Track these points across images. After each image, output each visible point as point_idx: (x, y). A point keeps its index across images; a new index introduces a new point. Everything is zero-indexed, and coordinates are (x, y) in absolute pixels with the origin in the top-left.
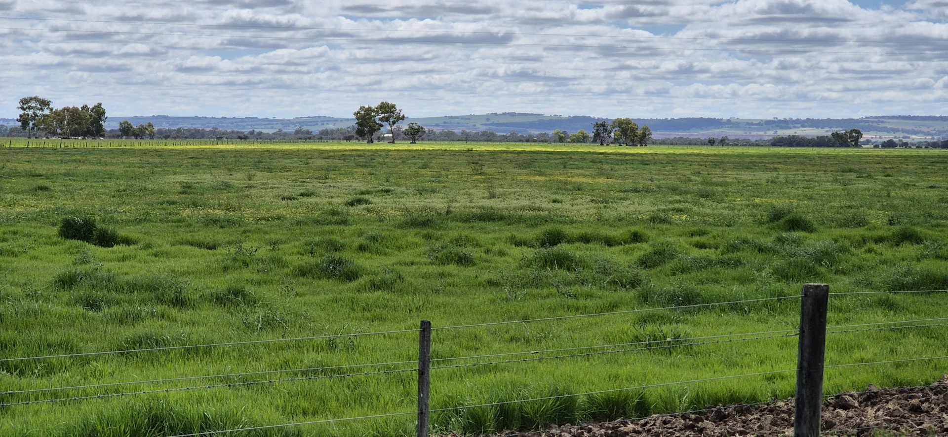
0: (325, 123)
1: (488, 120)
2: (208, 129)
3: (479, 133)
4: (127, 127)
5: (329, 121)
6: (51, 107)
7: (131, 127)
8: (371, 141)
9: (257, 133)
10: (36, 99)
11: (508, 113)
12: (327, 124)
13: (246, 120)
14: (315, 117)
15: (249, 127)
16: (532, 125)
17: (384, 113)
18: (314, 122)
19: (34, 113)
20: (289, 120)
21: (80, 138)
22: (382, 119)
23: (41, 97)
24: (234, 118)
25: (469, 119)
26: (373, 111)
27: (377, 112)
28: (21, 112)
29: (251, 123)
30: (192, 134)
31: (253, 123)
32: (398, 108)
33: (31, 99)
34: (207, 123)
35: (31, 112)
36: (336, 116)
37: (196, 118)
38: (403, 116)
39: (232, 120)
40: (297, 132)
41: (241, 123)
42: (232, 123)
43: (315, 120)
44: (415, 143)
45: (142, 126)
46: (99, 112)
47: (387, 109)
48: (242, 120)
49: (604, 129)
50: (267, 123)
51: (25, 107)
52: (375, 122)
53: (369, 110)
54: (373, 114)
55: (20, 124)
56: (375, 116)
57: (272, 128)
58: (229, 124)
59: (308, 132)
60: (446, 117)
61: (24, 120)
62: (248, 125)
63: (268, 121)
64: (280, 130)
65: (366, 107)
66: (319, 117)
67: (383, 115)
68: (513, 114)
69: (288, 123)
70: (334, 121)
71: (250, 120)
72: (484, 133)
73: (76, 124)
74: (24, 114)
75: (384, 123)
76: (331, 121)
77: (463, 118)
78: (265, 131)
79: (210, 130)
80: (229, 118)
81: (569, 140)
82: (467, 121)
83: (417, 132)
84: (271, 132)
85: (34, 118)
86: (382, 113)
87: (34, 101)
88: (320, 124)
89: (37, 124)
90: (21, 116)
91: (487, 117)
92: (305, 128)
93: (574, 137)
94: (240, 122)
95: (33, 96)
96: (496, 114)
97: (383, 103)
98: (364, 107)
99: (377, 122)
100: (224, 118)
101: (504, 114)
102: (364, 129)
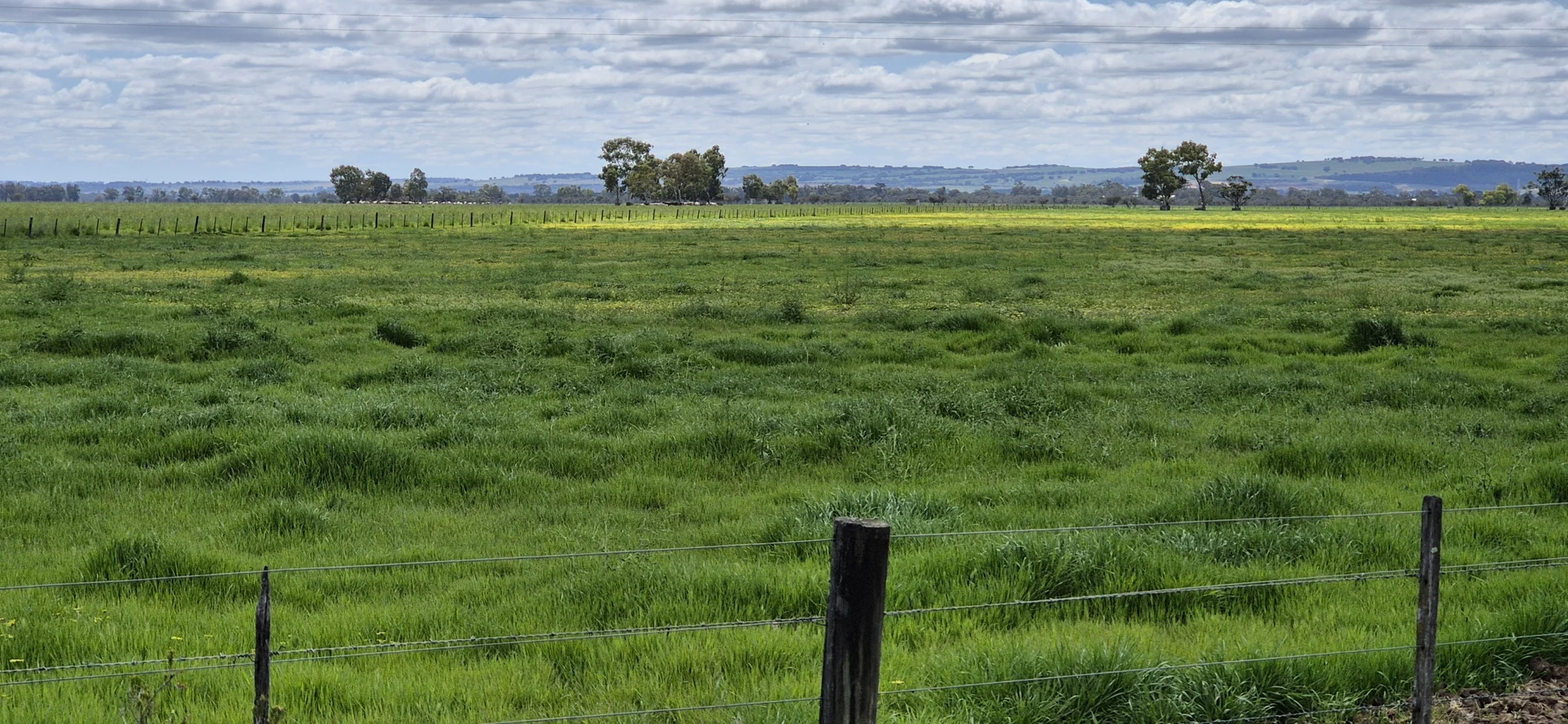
0: (1055, 176)
1: (1327, 169)
2: (868, 187)
3: (1318, 192)
4: (755, 185)
5: (1061, 173)
6: (650, 153)
7: (762, 185)
8: (1166, 207)
9: (951, 192)
10: (628, 142)
11: (1362, 158)
12: (1060, 177)
13: (926, 171)
14: (1039, 166)
15: (931, 182)
16: (1403, 177)
17: (1188, 160)
18: (1038, 174)
19: (625, 165)
20: (994, 171)
21: (697, 203)
22: (1184, 171)
23: (636, 138)
24: (905, 168)
25: (1295, 168)
26: (1171, 157)
27: (1177, 159)
28: (606, 163)
29: (932, 176)
30: (846, 194)
31: (936, 176)
32: (1210, 152)
33: (620, 142)
34: (861, 177)
35: (620, 163)
36: (1073, 164)
37: (843, 168)
38: (1220, 165)
39: (900, 172)
40: (1016, 192)
41: (917, 177)
42: (902, 176)
43: (1039, 171)
44: (1239, 209)
45: (780, 183)
46: (715, 160)
47: (1192, 154)
48: (918, 171)
49: (1556, 182)
50: (959, 175)
51: (611, 155)
52: (1173, 175)
53: (1163, 154)
54: (1170, 161)
55: (603, 182)
56: (1173, 165)
57: (968, 184)
58: (898, 178)
59: (1034, 192)
60: (1256, 165)
61: (610, 177)
62: (927, 179)
63: (959, 173)
64: (987, 188)
65: (1159, 150)
66: (1046, 166)
67: (1186, 164)
68: (1369, 160)
69: (995, 175)
70: (1070, 172)
71: (932, 171)
72: (1327, 192)
73: (692, 180)
74: (610, 167)
75: (1187, 177)
76: (1066, 172)
77: (1284, 167)
78: (962, 189)
79: (873, 188)
80: (896, 169)
81: (1481, 202)
82: (1293, 172)
83: (1243, 192)
84: (970, 190)
85: (624, 173)
86: (1184, 161)
87: (624, 146)
88: (1047, 176)
89: (629, 182)
90: (605, 170)
91: (1326, 166)
92: (1027, 184)
93: (1491, 197)
94: (915, 174)
95: (624, 137)
96: (1340, 160)
97: (1185, 143)
98: (1155, 151)
99: (1178, 175)
100: (888, 168)
101: (1354, 159)
102: (1155, 186)
